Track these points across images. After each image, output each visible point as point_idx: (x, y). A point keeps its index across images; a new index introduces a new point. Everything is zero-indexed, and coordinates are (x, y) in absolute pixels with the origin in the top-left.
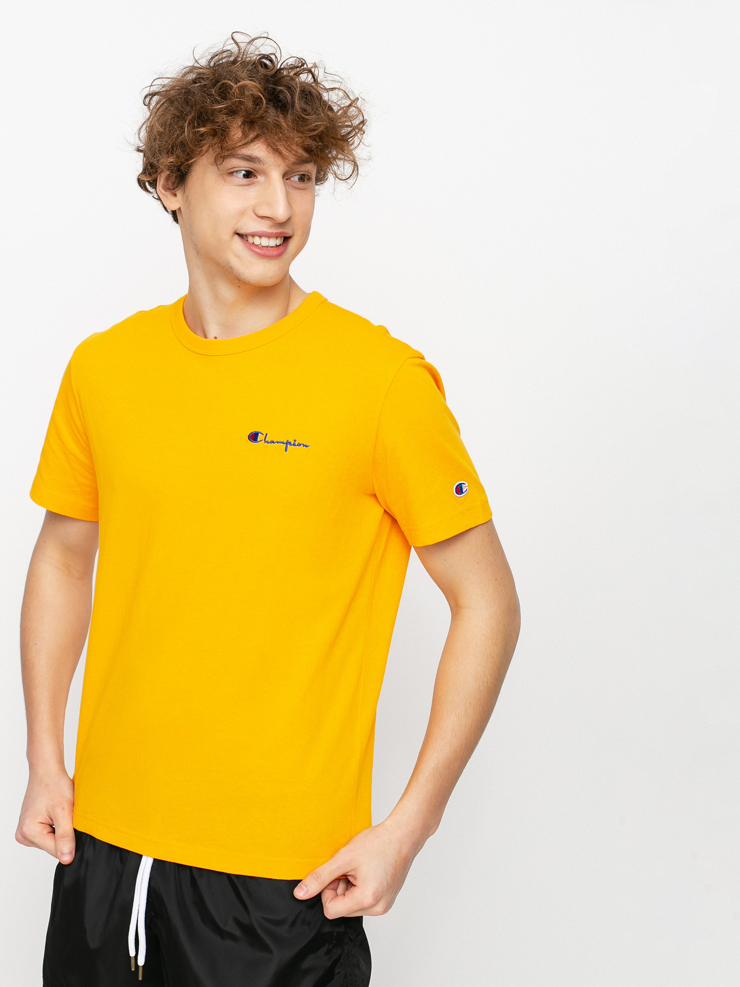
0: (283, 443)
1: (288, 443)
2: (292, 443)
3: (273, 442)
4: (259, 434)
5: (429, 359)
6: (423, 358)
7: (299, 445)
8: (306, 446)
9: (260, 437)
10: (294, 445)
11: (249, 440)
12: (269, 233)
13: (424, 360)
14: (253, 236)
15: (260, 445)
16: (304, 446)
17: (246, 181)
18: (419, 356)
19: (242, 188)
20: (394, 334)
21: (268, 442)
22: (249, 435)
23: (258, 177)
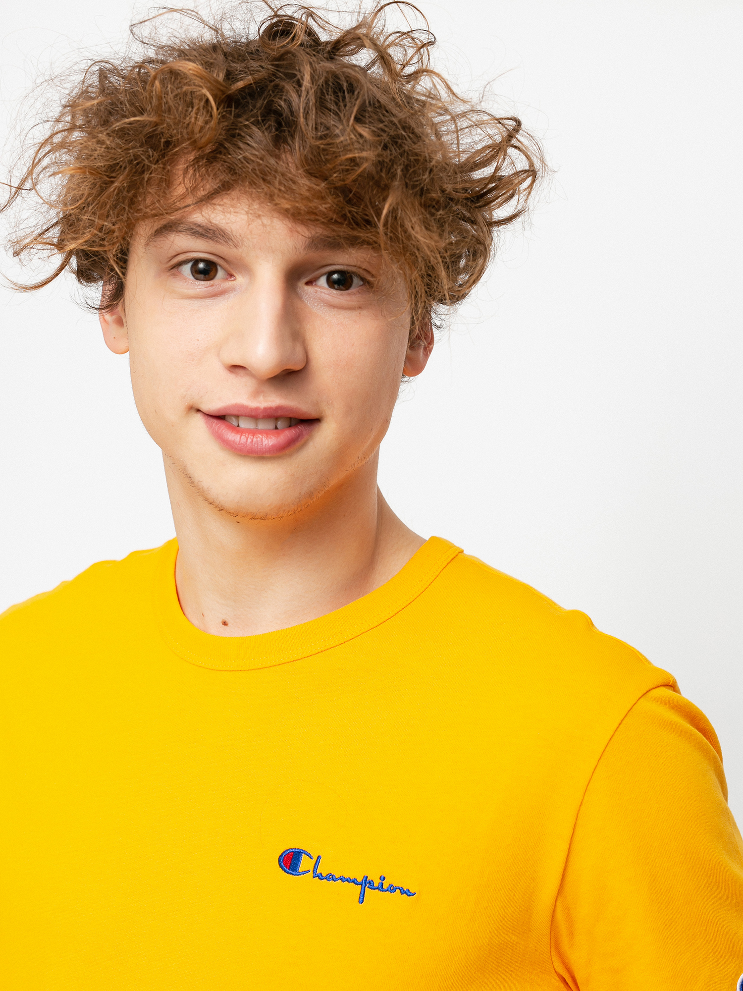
0: (354, 881)
1: (366, 883)
2: (376, 885)
3: (331, 877)
4: (303, 855)
5: (689, 693)
6: (672, 686)
7: (392, 889)
8: (408, 893)
9: (305, 864)
10: (381, 888)
11: (281, 866)
12: (252, 409)
13: (680, 693)
14: (237, 417)
15: (304, 882)
16: (403, 892)
17: (202, 286)
18: (666, 682)
19: (197, 303)
20: (603, 626)
21: (320, 877)
22: (281, 856)
23: (237, 277)
